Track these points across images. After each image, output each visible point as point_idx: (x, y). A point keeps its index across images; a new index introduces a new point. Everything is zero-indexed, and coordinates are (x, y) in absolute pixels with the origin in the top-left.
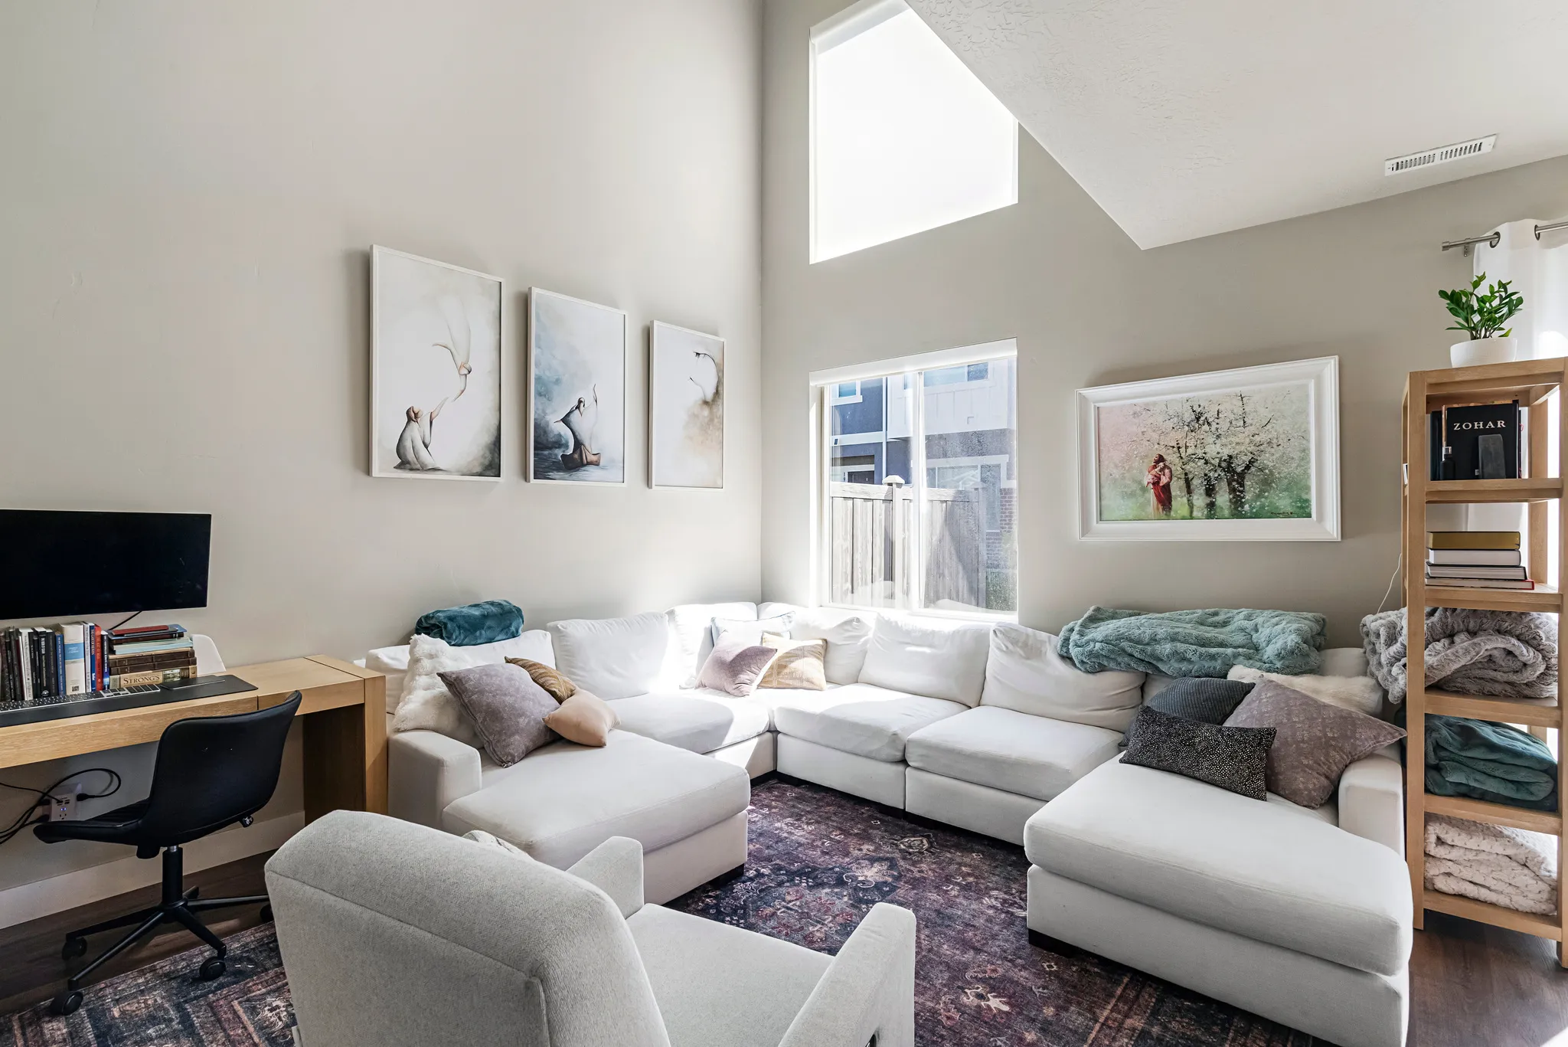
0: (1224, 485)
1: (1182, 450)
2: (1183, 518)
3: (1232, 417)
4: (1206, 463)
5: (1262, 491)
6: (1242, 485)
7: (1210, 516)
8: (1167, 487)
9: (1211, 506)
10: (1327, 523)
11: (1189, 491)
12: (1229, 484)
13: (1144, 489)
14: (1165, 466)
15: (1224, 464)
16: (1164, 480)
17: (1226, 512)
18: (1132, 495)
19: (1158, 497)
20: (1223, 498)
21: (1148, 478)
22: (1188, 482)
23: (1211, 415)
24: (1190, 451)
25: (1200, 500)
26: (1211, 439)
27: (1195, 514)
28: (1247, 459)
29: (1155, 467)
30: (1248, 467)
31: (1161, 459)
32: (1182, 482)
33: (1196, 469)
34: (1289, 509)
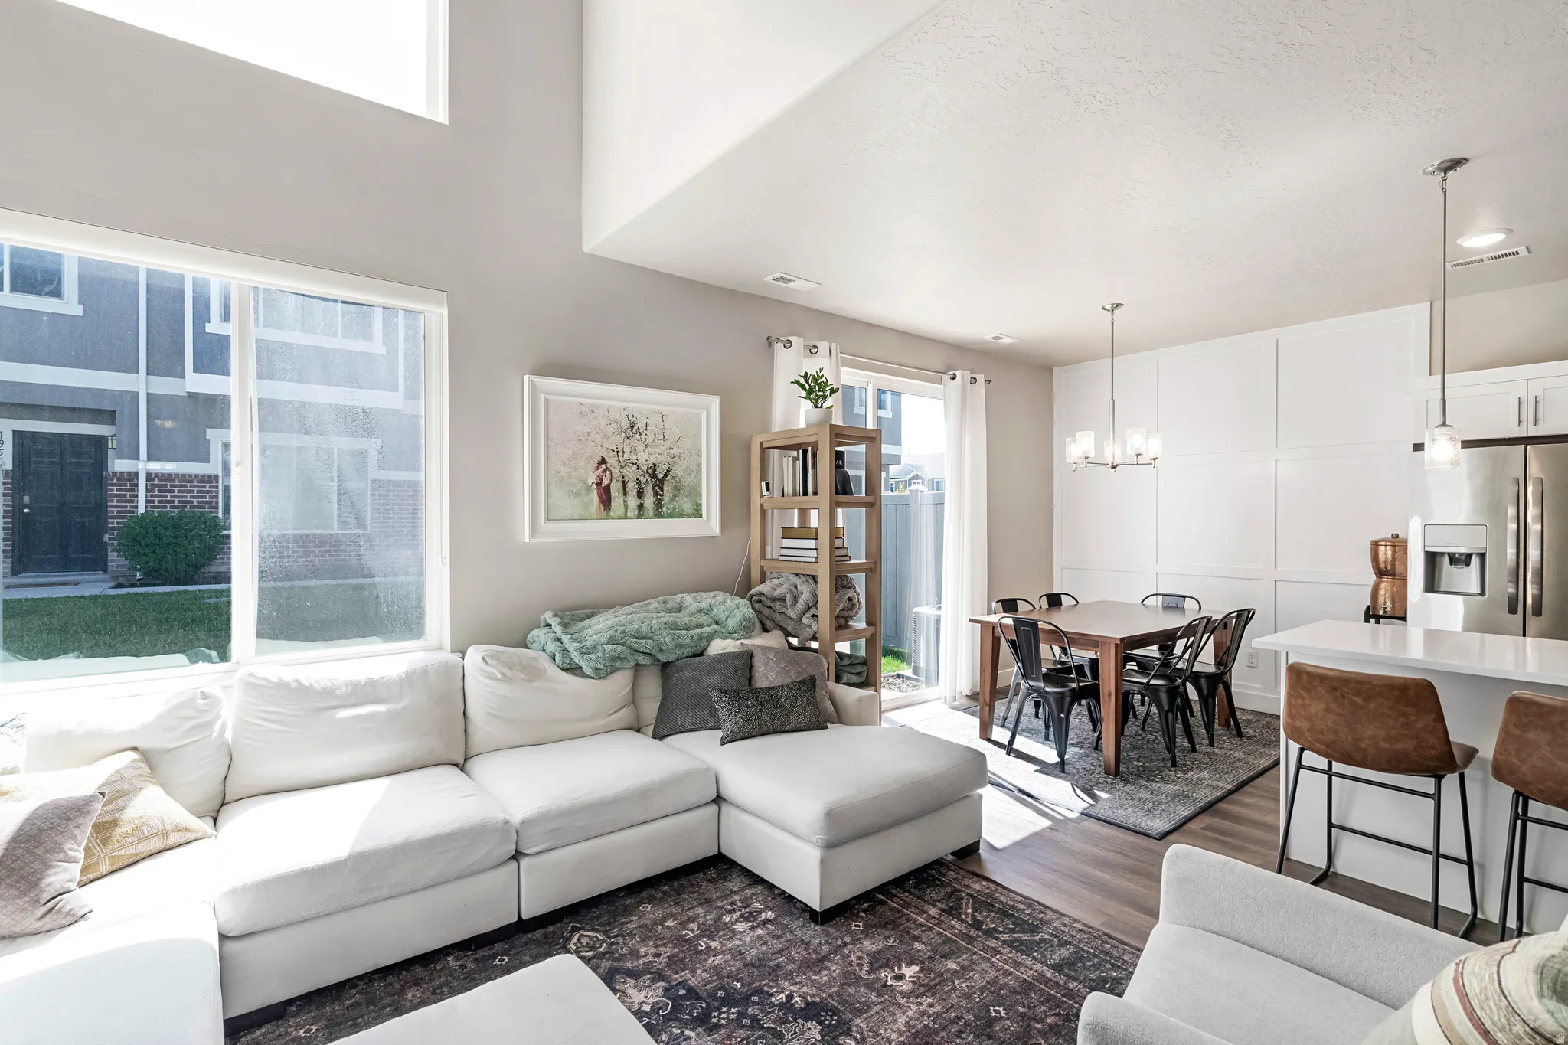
0: (650, 488)
1: (621, 454)
2: (620, 518)
3: (656, 430)
4: (638, 468)
5: (674, 496)
6: (662, 490)
7: (640, 516)
8: (607, 489)
9: (641, 507)
10: (712, 523)
11: (625, 494)
12: (654, 488)
13: (588, 489)
14: (607, 468)
15: (650, 471)
16: (606, 482)
17: (651, 513)
18: (578, 494)
19: (600, 497)
20: (649, 501)
21: (592, 479)
22: (624, 484)
23: (641, 426)
24: (626, 456)
25: (633, 501)
26: (641, 447)
27: (629, 514)
28: (665, 468)
29: (598, 468)
30: (666, 475)
31: (603, 461)
32: (620, 485)
33: (631, 473)
34: (690, 511)
